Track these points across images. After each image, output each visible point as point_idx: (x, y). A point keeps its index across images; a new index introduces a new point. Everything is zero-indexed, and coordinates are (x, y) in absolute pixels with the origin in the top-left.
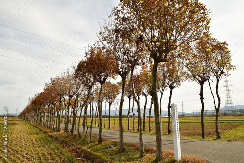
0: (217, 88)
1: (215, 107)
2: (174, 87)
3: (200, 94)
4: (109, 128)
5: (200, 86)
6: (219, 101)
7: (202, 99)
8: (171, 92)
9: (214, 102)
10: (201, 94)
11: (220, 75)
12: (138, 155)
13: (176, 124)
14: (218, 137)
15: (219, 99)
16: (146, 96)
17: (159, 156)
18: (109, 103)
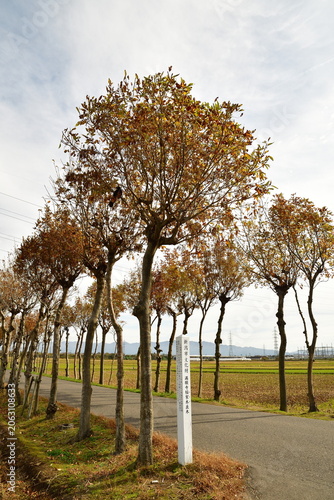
0: (310, 302)
1: (307, 342)
2: (229, 299)
3: (277, 315)
4: (101, 382)
5: (278, 298)
6: (315, 330)
7: (281, 324)
8: (223, 310)
9: (305, 332)
10: (280, 315)
11: (316, 275)
12: (112, 449)
13: (184, 381)
14: (313, 409)
15: (314, 325)
16: (174, 315)
17: (144, 453)
18: (103, 328)
